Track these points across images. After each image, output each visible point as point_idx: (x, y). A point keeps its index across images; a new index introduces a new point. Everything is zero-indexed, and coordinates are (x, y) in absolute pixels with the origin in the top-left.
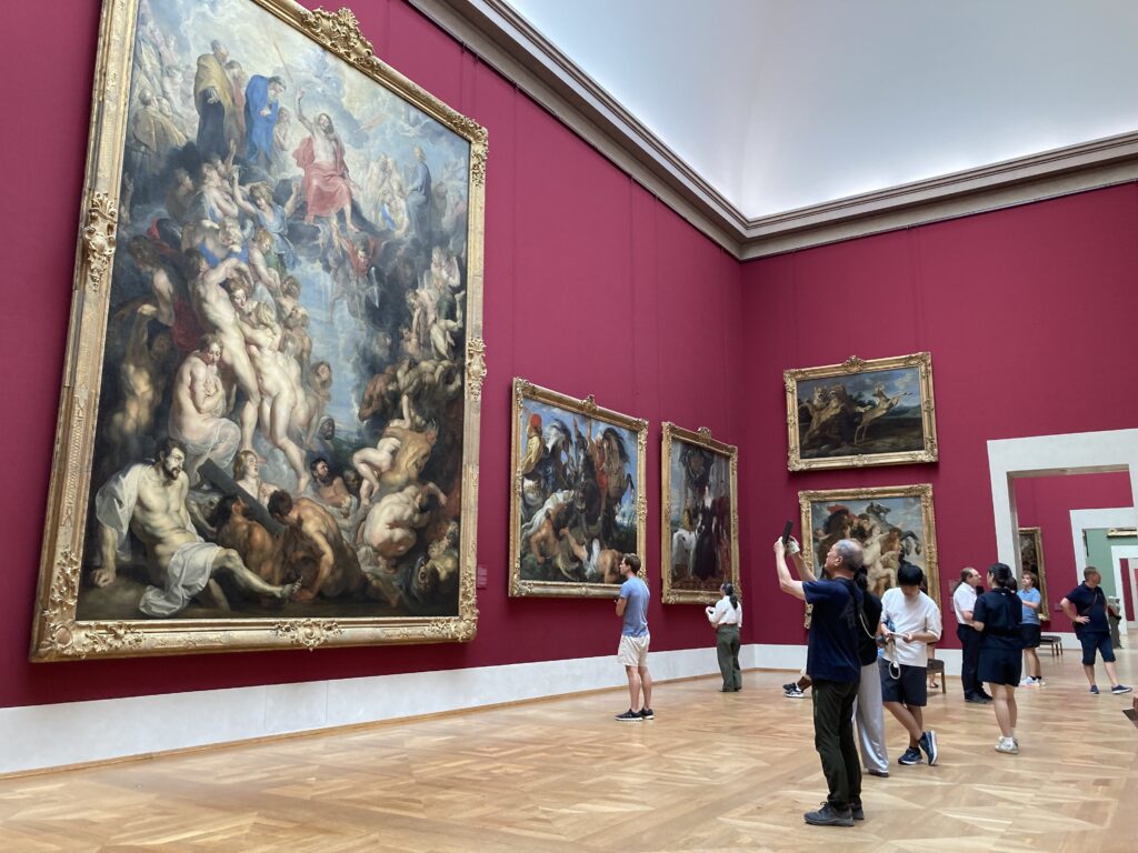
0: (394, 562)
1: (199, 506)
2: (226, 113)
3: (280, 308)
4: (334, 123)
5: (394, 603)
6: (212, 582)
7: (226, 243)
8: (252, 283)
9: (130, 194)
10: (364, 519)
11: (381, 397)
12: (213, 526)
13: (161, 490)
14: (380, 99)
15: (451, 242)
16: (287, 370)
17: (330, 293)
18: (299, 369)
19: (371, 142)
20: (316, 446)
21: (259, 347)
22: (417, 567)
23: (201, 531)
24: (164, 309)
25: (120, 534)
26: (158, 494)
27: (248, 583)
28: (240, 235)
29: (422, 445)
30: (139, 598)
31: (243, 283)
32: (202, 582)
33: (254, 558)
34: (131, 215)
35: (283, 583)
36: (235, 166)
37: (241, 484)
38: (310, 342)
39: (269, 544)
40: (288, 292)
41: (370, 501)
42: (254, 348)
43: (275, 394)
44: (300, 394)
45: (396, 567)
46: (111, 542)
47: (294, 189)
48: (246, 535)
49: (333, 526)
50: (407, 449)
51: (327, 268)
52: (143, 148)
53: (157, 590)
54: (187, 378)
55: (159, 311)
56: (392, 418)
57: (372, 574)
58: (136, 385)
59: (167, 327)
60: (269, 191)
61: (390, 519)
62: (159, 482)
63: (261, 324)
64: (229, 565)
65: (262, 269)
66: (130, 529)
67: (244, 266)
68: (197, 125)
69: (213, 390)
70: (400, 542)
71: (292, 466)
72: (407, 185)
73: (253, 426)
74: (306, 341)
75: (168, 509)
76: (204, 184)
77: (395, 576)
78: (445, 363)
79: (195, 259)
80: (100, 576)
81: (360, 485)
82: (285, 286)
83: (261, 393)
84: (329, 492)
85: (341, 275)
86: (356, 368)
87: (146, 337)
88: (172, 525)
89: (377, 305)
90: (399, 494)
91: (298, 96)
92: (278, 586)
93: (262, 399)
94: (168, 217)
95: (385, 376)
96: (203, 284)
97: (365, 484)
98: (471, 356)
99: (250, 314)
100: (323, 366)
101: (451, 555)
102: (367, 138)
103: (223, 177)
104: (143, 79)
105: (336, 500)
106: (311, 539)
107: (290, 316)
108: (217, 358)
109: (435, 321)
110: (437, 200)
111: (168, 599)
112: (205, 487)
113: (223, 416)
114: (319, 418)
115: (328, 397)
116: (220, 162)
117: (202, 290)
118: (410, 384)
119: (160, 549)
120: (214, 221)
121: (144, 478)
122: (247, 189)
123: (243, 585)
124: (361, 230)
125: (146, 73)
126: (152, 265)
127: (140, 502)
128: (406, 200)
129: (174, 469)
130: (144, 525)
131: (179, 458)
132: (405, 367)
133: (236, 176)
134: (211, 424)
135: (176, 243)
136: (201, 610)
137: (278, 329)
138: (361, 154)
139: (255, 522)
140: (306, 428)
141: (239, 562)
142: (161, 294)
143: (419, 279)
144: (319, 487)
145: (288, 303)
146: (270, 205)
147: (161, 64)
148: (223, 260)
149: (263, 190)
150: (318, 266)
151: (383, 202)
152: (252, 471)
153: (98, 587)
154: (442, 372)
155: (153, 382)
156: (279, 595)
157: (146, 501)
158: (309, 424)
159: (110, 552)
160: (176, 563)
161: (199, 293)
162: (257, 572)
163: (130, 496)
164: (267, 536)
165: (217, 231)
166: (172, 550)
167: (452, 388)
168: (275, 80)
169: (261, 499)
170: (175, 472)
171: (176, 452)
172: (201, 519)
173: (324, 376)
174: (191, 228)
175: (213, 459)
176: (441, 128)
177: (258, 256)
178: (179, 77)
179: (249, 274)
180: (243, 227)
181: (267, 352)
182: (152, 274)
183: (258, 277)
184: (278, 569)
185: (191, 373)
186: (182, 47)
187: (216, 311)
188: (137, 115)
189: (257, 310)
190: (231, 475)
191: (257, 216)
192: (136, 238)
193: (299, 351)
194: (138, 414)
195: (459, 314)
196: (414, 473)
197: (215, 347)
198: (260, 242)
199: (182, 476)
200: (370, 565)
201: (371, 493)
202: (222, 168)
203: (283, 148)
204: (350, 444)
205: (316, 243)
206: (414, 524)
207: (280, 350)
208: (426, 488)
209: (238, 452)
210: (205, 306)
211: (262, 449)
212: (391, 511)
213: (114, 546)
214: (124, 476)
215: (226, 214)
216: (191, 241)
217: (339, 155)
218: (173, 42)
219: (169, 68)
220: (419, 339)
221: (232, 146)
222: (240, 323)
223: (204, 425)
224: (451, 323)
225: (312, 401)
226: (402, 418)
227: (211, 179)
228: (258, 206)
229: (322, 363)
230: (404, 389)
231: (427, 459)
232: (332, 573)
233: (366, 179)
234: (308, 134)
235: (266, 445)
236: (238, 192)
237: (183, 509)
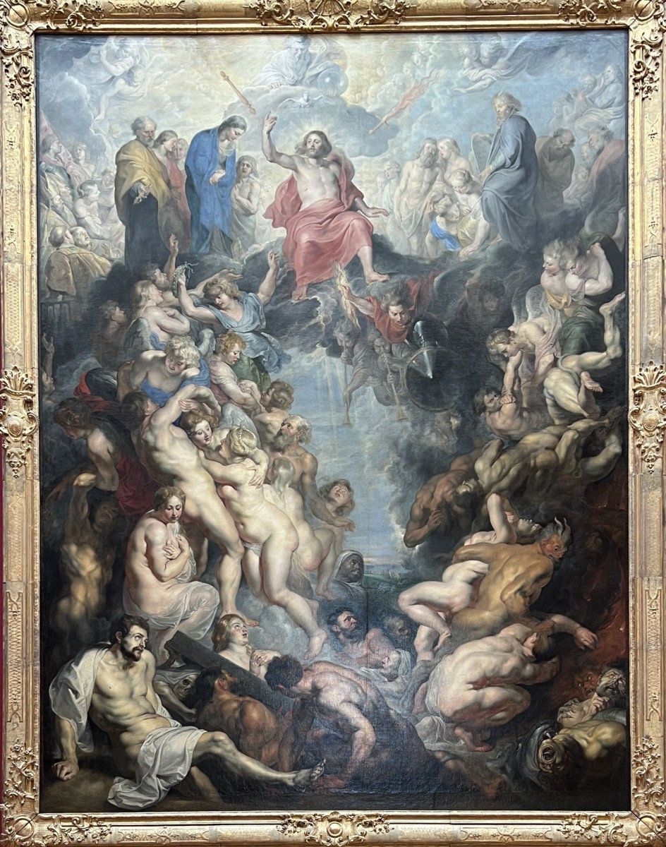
0: (488, 734)
1: (170, 686)
2: (161, 205)
3: (262, 428)
4: (330, 138)
5: (491, 791)
6: (194, 769)
7: (177, 370)
8: (219, 408)
9: (50, 356)
10: (427, 679)
11: (445, 506)
12: (190, 708)
13: (122, 674)
14: (416, 57)
15: (587, 222)
16: (280, 505)
17: (342, 385)
18: (299, 499)
19: (403, 133)
20: (335, 593)
21: (235, 485)
22: (534, 741)
23: (175, 714)
24: (105, 473)
25: (79, 725)
26: (119, 679)
27: (245, 771)
28: (195, 353)
29: (534, 562)
30: (107, 789)
31: (206, 412)
32: (182, 771)
33: (251, 740)
34: (54, 380)
35: (295, 767)
36: (180, 268)
37: (225, 655)
38: (314, 460)
39: (271, 723)
40: (273, 405)
41: (435, 654)
42: (228, 490)
43: (264, 539)
44: (304, 531)
45: (491, 742)
46: (70, 735)
47: (271, 262)
48: (237, 714)
49: (371, 693)
50: (501, 572)
51: (335, 350)
52: (60, 297)
53: (127, 781)
54: (142, 545)
55: (99, 477)
56: (469, 532)
57: (446, 752)
58: (80, 565)
59: (110, 493)
60: (232, 281)
61: (475, 675)
62: (118, 666)
63: (238, 456)
64: (218, 750)
65: (231, 386)
66: (89, 719)
67: (204, 391)
68: (123, 240)
69: (176, 552)
70: (496, 707)
71: (298, 623)
72: (482, 169)
73: (236, 584)
74: (308, 459)
75: (132, 694)
76: (139, 308)
77: (491, 755)
78: (580, 425)
79: (137, 403)
80: (62, 769)
81: (413, 634)
82: (268, 398)
83: (243, 541)
84: (360, 650)
85: (359, 352)
86: (394, 475)
87: (86, 510)
88: (138, 711)
89: (430, 375)
90: (489, 639)
91: (266, 128)
92: (289, 771)
93: (246, 549)
94: (100, 366)
95: (450, 475)
96: (151, 430)
97: (423, 632)
98: (639, 397)
99: (219, 448)
100: (337, 487)
101: (607, 721)
102: (396, 129)
103: (163, 289)
104: (51, 216)
105: (374, 658)
106: (337, 712)
107: (280, 434)
108: (177, 513)
109: (554, 364)
110: (551, 165)
111: (140, 791)
112: (176, 664)
113: (193, 580)
114: (336, 557)
115: (350, 526)
116: (158, 272)
117: (150, 438)
118: (502, 477)
119: (126, 737)
120: (157, 349)
121: (100, 663)
122: (199, 291)
123: (236, 771)
124: (391, 275)
125: (55, 208)
126: (84, 428)
127: (98, 689)
128: (480, 194)
129: (135, 649)
130: (105, 713)
131: (140, 636)
132: (491, 452)
133: (182, 280)
134: (177, 592)
135: (112, 392)
136: (184, 802)
137: (262, 456)
138: (385, 160)
139: (248, 698)
140: (316, 574)
141: (230, 746)
142: (99, 457)
143: (514, 309)
144: (343, 644)
145: (275, 419)
146: (235, 298)
147: (72, 187)
148: (175, 392)
149: (224, 282)
150: (320, 351)
151: (433, 215)
152: (239, 637)
153: (62, 780)
154: (574, 441)
155: (99, 558)
156: (290, 783)
157: (104, 688)
158: (320, 567)
159: (69, 744)
160: (147, 751)
161: (146, 442)
162: (257, 756)
163: (86, 685)
164: (267, 712)
165: (163, 359)
166: (141, 738)
167: (600, 460)
168: (229, 124)
169: (255, 670)
170: (136, 653)
171: (136, 630)
172: (174, 700)
173: (340, 500)
174: (128, 368)
175: (183, 631)
176: (552, 38)
177: (224, 373)
178: (94, 192)
179: (213, 399)
180: (198, 342)
181: (248, 489)
182: (86, 438)
183: (226, 397)
184: (286, 752)
185: (146, 539)
186: (96, 151)
187: (170, 458)
188: (49, 261)
189: (228, 441)
190: (210, 647)
191: (218, 321)
192: (62, 404)
193: (297, 477)
194: (86, 596)
195: (610, 335)
196: (518, 604)
197: (175, 501)
198: (226, 351)
199: (146, 655)
200: (439, 740)
201: (436, 643)
202: (161, 278)
203: (248, 213)
204: (392, 581)
205: (313, 322)
206: (524, 679)
207: (267, 481)
208: (546, 625)
209: (217, 618)
210: (157, 454)
211: (252, 609)
212: (476, 665)
213: (74, 738)
214: (77, 664)
215: (172, 334)
216: (129, 384)
217: (343, 183)
218: (83, 153)
219: (81, 187)
220: (518, 403)
221: (173, 243)
222: (205, 462)
223: (168, 594)
224: (591, 357)
225: (323, 537)
226: (489, 528)
227: (148, 298)
228: (218, 307)
229: (336, 483)
230: (491, 486)
231: (546, 581)
232: (374, 753)
233: (397, 192)
234: (288, 174)
235: (256, 604)
236: (187, 300)
237: (150, 693)
